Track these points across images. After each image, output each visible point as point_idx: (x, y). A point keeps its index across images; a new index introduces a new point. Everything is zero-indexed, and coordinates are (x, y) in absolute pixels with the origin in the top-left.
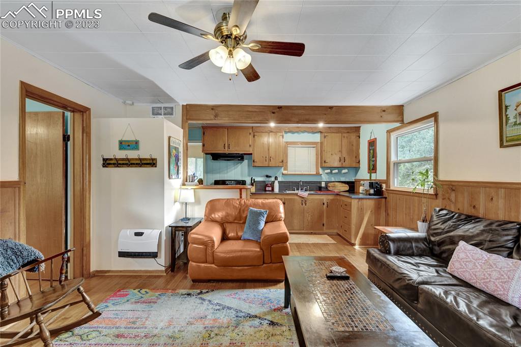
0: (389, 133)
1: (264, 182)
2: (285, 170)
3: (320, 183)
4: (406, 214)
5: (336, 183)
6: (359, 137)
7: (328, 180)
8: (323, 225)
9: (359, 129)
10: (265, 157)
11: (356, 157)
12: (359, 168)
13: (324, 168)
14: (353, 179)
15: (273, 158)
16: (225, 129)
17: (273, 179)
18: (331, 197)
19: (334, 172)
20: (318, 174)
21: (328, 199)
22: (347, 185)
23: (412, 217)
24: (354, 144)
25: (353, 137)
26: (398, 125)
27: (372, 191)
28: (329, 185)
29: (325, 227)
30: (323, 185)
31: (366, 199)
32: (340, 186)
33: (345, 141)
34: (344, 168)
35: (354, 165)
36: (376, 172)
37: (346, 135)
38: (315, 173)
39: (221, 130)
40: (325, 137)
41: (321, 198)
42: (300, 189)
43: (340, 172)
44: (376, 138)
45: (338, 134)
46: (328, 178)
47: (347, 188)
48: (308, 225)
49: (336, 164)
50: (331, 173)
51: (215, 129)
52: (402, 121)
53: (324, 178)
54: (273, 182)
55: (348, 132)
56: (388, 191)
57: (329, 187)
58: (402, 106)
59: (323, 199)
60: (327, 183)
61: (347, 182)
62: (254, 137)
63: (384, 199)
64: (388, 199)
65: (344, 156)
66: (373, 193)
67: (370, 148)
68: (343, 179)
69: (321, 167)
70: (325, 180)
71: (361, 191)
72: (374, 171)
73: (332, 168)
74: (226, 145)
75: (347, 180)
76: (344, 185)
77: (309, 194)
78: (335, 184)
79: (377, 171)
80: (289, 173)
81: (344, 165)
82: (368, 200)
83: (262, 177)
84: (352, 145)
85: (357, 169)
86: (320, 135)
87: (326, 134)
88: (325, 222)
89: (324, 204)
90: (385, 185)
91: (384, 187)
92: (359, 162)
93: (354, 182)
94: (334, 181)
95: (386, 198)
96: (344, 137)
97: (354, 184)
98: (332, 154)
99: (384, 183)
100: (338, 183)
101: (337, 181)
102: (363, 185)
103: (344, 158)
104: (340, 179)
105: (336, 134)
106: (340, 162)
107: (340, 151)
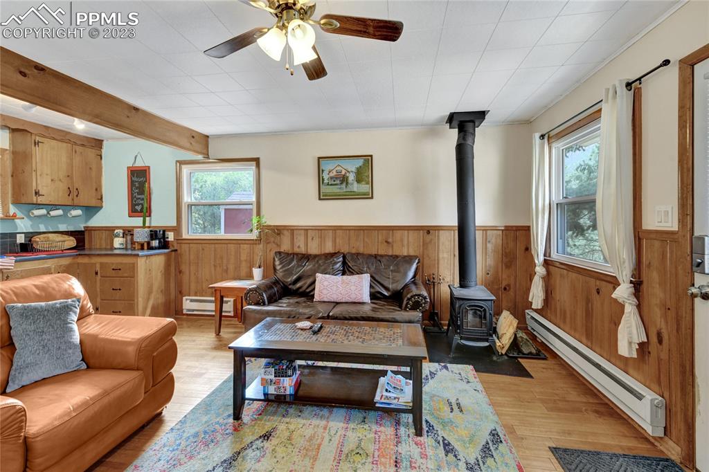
0: (180, 164)
3: (13, 235)
4: (215, 266)
5: (50, 235)
6: (101, 158)
7: (32, 231)
9: (101, 144)
11: (96, 190)
12: (102, 207)
14: (81, 227)
18: (65, 262)
19: (53, 213)
21: (60, 266)
22: (72, 238)
23: (225, 268)
24: (94, 167)
25: (91, 153)
26: (200, 157)
27: (156, 243)
28: (36, 239)
30: (21, 239)
31: (155, 255)
32: (60, 241)
33: (77, 160)
34: (75, 207)
35: (93, 203)
36: (150, 216)
37: (79, 149)
40: (36, 144)
41: (46, 266)
43: (65, 215)
44: (148, 167)
45: (65, 145)
47: (72, 243)
49: (63, 199)
52: (207, 156)
53: (22, 225)
55: (83, 145)
56: (180, 241)
58: (208, 137)
59: (49, 268)
60: (29, 235)
61: (71, 232)
63: (173, 253)
64: (179, 251)
65: (76, 186)
67: (134, 179)
68: (63, 228)
70: (25, 231)
71: (118, 246)
72: (145, 214)
73: (48, 207)
75: (71, 229)
76: (66, 237)
78: (48, 238)
79: (152, 214)
81: (76, 201)
84: (90, 168)
85: (95, 210)
86: (8, 134)
87: (38, 139)
90: (172, 233)
91: (171, 236)
92: (101, 199)
93: (83, 232)
94: (45, 230)
95: (176, 250)
96: (76, 152)
97: (84, 235)
98: (52, 180)
99: (170, 231)
100: (53, 235)
101: (51, 230)
102: (121, 235)
103: (77, 189)
104: (58, 227)
105: (60, 143)
106: (69, 195)
107: (68, 176)
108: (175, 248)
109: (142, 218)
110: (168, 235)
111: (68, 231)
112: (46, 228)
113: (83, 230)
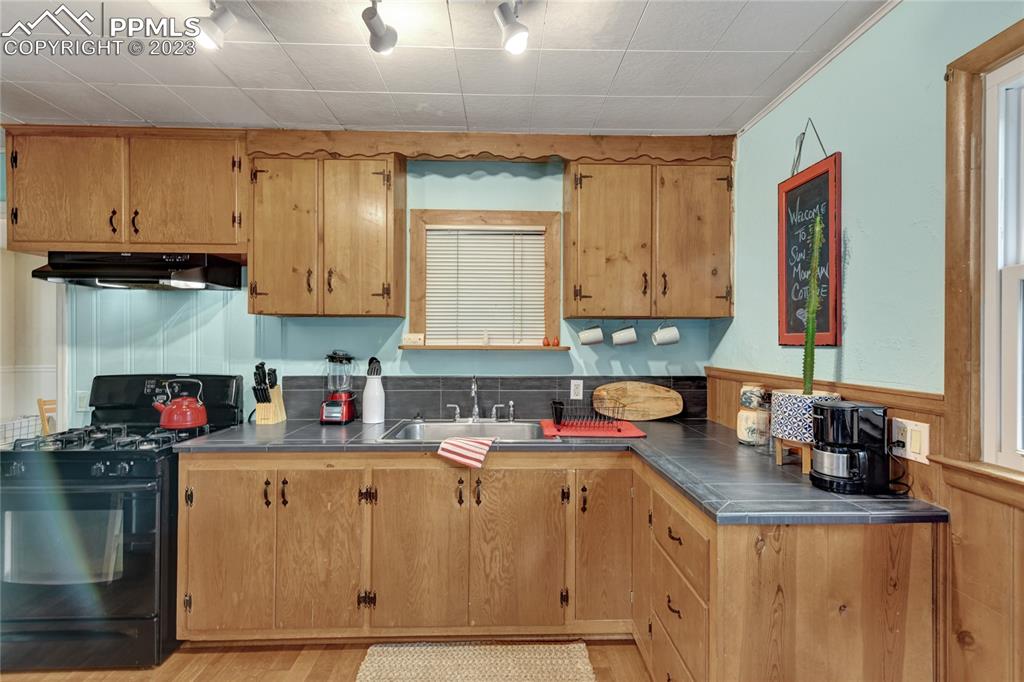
1: (323, 380)
2: (414, 329)
3: (564, 382)
5: (630, 385)
6: (730, 185)
7: (597, 374)
8: (565, 598)
9: (730, 148)
10: (303, 271)
11: (716, 272)
12: (730, 319)
13: (579, 321)
14: (698, 368)
15: (342, 278)
16: (114, 141)
17: (360, 369)
18: (600, 463)
19: (619, 336)
20: (552, 346)
21: (588, 473)
22: (674, 394)
24: (709, 214)
25: (703, 178)
27: (833, 464)
28: (602, 391)
29: (570, 609)
30: (577, 392)
32: (648, 398)
33: (665, 201)
34: (665, 320)
35: (707, 308)
36: (836, 343)
37: (669, 173)
38: (540, 343)
39: (98, 143)
40: (578, 181)
41: (555, 466)
42: (476, 409)
43: (644, 339)
44: (836, 158)
45: (636, 171)
46: (597, 363)
47: (672, 403)
48: (488, 601)
49: (632, 303)
50: (608, 338)
51: (67, 139)
53: (581, 362)
54: (359, 383)
55: (681, 162)
56: (958, 479)
57: (602, 399)
59: (562, 475)
60: (592, 384)
61: (676, 379)
62: (254, 175)
65: (661, 266)
66: (843, 472)
67: (794, 217)
68: (658, 368)
69: (565, 319)
70: (585, 374)
71: (743, 434)
72: (828, 336)
73: (610, 322)
74: (124, 218)
75: (676, 371)
76: (662, 391)
77: (492, 449)
78: (624, 390)
80: (429, 343)
81: (664, 306)
82: (819, 532)
83: (314, 358)
84: (700, 219)
85: (716, 325)
86: (562, 183)
87: (582, 170)
88: (571, 585)
89: (565, 495)
90: (924, 428)
91: (916, 442)
92: (728, 295)
93: (703, 379)
94: (621, 374)
95: (944, 518)
96: (663, 183)
97: (705, 387)
98: (608, 260)
99: (914, 413)
100: (636, 383)
101: (634, 374)
102: (755, 401)
103: (664, 276)
104: (648, 368)
105: (625, 170)
106: (645, 293)
107: (644, 246)
108: (940, 506)
109: (801, 352)
110: (904, 431)
111: (669, 378)
112: (624, 367)
113: (703, 374)
